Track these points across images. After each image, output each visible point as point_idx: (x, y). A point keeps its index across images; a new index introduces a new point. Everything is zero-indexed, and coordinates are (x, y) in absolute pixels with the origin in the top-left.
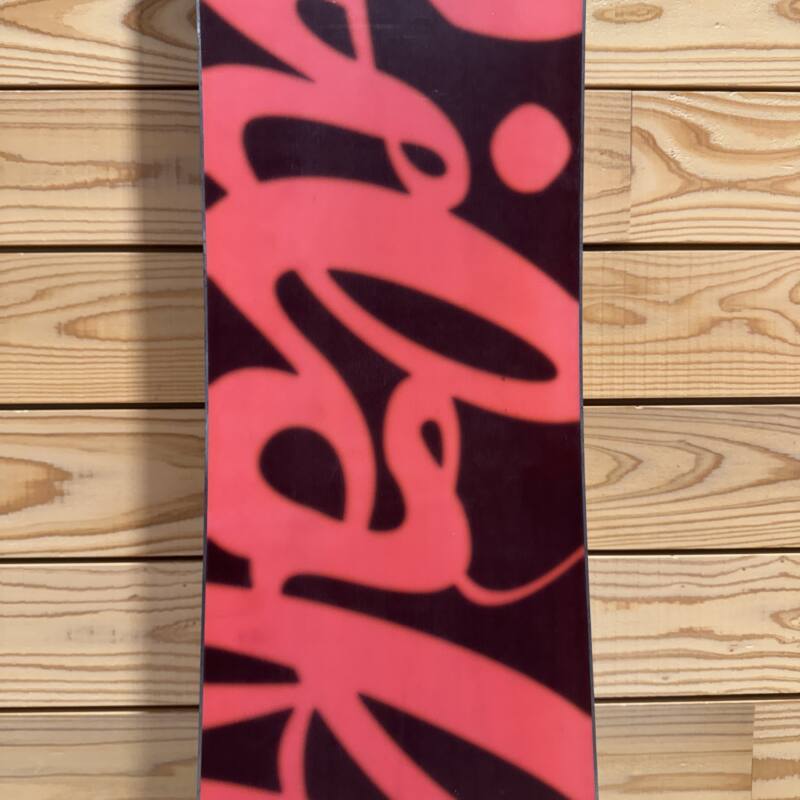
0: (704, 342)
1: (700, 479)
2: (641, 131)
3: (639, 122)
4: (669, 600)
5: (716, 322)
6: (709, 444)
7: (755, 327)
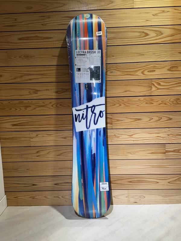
0: (160, 106)
1: (159, 120)
2: (153, 83)
3: (152, 83)
4: (156, 133)
5: (161, 103)
6: (160, 116)
7: (165, 104)
